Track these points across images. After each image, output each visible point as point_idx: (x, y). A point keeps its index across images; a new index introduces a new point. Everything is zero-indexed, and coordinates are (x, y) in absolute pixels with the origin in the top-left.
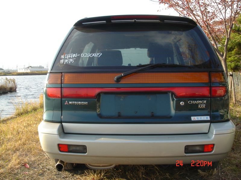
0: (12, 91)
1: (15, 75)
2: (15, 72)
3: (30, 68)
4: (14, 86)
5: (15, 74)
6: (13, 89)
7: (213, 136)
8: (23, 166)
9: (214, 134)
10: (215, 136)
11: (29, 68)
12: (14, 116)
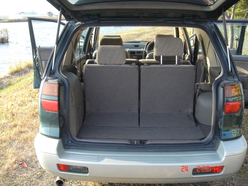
0: (4, 41)
1: (6, 22)
2: (6, 19)
3: (22, 14)
4: (6, 36)
5: (7, 20)
6: (5, 40)
7: (223, 157)
8: (20, 164)
9: (225, 155)
10: (225, 158)
11: (20, 14)
12: (7, 75)
